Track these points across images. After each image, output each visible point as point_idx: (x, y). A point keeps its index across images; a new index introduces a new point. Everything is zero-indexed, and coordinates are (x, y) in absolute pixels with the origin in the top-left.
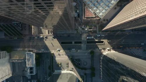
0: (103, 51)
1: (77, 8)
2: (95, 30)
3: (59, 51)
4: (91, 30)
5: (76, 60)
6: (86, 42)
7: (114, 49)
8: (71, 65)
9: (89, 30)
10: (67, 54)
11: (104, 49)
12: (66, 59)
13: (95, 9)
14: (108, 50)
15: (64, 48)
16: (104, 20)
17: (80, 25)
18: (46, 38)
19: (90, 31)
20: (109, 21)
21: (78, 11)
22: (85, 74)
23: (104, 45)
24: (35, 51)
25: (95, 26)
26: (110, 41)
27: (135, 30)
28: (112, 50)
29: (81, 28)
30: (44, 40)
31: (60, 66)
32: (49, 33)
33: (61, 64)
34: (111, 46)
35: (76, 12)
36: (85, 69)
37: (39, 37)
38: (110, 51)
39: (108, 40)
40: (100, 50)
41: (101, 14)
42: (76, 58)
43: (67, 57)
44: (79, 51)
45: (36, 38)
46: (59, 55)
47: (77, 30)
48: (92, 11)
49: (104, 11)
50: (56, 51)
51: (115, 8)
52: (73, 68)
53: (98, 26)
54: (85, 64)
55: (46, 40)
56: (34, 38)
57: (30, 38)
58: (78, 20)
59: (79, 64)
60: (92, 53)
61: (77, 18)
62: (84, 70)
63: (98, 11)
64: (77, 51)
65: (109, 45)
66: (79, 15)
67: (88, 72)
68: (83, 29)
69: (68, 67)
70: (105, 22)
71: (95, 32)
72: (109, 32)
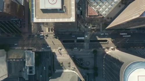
0: (106, 50)
1: (79, 5)
2: (98, 28)
3: (60, 49)
4: (95, 28)
5: (78, 60)
6: (89, 41)
7: (118, 48)
8: (73, 65)
9: (93, 28)
10: (69, 53)
11: (108, 48)
12: (68, 58)
13: (98, 7)
14: (112, 49)
15: (66, 47)
16: (108, 18)
17: (83, 23)
18: (47, 36)
19: (93, 30)
20: (112, 19)
21: (81, 9)
22: (88, 74)
23: (108, 43)
24: (35, 50)
25: (99, 24)
26: (114, 40)
27: (140, 29)
28: (116, 49)
29: (84, 25)
30: (45, 38)
31: (61, 65)
32: (49, 31)
33: (62, 64)
34: (115, 45)
35: (79, 9)
36: (88, 69)
37: (39, 35)
38: (114, 50)
39: (112, 39)
40: (104, 49)
41: (104, 13)
42: (78, 57)
43: (69, 56)
44: (81, 50)
45: (36, 36)
46: (61, 54)
47: (80, 28)
48: (95, 9)
49: (107, 9)
50: (57, 50)
51: (120, 6)
52: (74, 68)
53: (101, 24)
54: (88, 63)
55: (46, 38)
56: (34, 35)
57: (30, 36)
58: (81, 17)
59: (82, 64)
60: (95, 52)
61: (80, 16)
62: (86, 70)
63: (101, 10)
64: (79, 50)
65: (113, 45)
66: (81, 12)
67: (91, 72)
68: (86, 27)
69: (70, 66)
70: (109, 20)
71: (98, 30)
72: (113, 31)
